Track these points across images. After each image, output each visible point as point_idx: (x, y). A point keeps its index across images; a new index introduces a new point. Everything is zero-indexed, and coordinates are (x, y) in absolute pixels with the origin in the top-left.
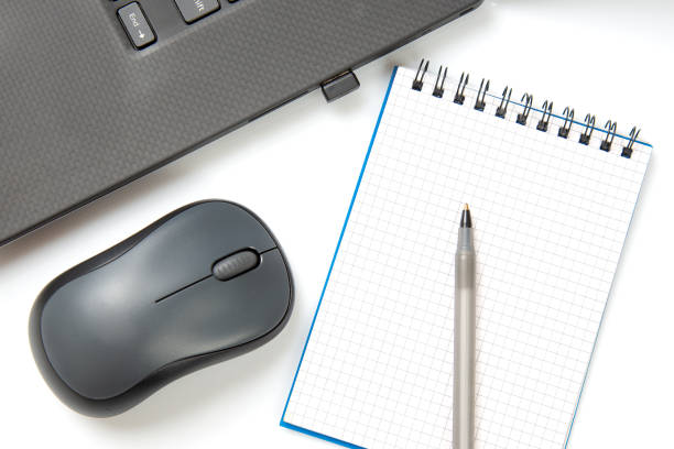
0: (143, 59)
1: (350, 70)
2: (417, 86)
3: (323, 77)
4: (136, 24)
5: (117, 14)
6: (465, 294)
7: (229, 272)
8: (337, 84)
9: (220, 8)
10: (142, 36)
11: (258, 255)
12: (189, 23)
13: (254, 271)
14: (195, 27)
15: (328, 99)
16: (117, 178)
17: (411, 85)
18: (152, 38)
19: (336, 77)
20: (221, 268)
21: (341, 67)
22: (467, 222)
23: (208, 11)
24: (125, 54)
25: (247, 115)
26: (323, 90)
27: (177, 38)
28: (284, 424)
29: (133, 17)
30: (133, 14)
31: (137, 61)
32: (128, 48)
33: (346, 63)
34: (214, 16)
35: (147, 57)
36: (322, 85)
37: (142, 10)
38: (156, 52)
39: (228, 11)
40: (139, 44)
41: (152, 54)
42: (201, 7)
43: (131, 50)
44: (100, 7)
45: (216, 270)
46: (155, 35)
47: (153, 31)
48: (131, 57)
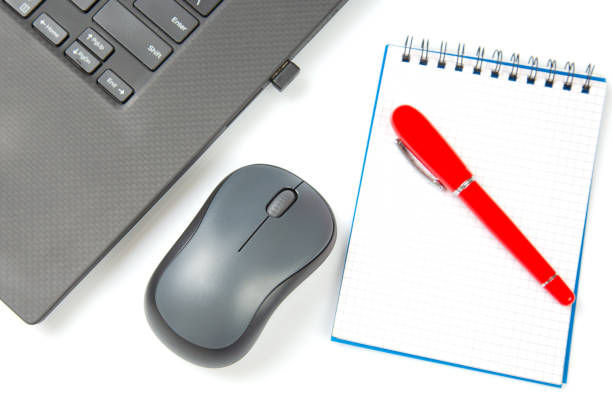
0: (129, 109)
1: (289, 61)
3: (270, 73)
4: (115, 85)
5: (98, 83)
7: (278, 212)
8: (283, 74)
9: (172, 52)
10: (122, 92)
11: (293, 191)
12: (153, 71)
13: (297, 202)
14: (160, 72)
15: (280, 88)
18: (130, 91)
19: (280, 69)
20: (274, 209)
21: (281, 61)
23: (165, 56)
24: (115, 111)
25: (223, 122)
26: (275, 84)
27: (149, 85)
29: (111, 82)
30: (109, 80)
31: (126, 113)
32: (114, 104)
33: (284, 57)
34: (171, 58)
35: (132, 107)
36: (271, 80)
37: (115, 74)
38: (138, 101)
39: (180, 51)
40: (123, 99)
41: (135, 103)
42: (159, 55)
43: (118, 105)
44: (83, 83)
45: (270, 211)
46: (132, 88)
47: (129, 86)
48: (120, 111)
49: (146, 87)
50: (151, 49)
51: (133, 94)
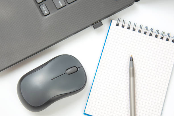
1: (100, 21)
2: (117, 25)
3: (93, 22)
4: (44, 9)
5: (40, 7)
6: (132, 78)
7: (69, 73)
8: (97, 24)
9: (66, 5)
10: (46, 12)
11: (77, 68)
12: (58, 9)
13: (77, 72)
14: (60, 10)
15: (95, 28)
16: (40, 49)
17: (116, 25)
19: (96, 22)
20: (68, 71)
21: (98, 20)
22: (132, 59)
23: (63, 6)
24: (41, 17)
26: (93, 26)
27: (55, 13)
28: (85, 114)
29: (44, 8)
30: (43, 7)
31: (45, 19)
32: (42, 15)
33: (99, 19)
34: (65, 7)
35: (47, 18)
36: (93, 25)
37: (46, 7)
38: (50, 17)
39: (68, 6)
40: (45, 15)
41: (49, 17)
42: (61, 5)
43: (43, 16)
44: (35, 5)
45: (67, 72)
46: (49, 12)
47: (49, 11)
48: (43, 18)
49: (54, 14)
50: (60, 2)
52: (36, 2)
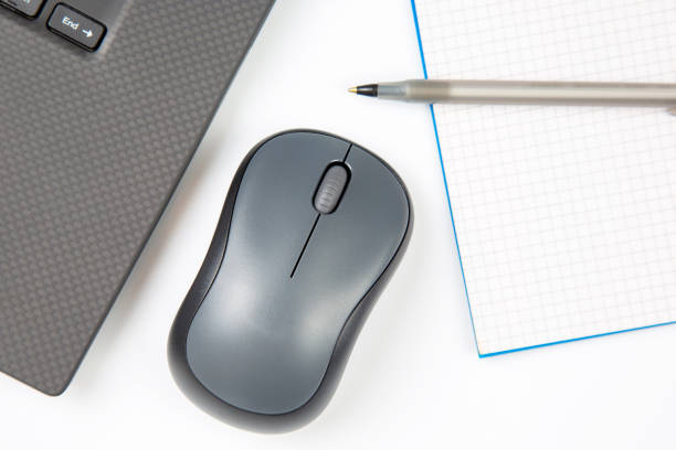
0: (106, 56)
4: (75, 26)
5: (49, 28)
10: (90, 34)
11: (343, 165)
18: (100, 30)
20: (322, 201)
24: (85, 63)
29: (69, 23)
30: (65, 20)
31: (101, 63)
32: (84, 56)
35: (109, 51)
37: (72, 8)
38: (114, 41)
40: (93, 45)
41: (112, 45)
43: (89, 55)
44: (29, 34)
45: (318, 206)
46: (101, 24)
47: (97, 22)
48: (94, 62)
49: (124, 13)
51: (105, 31)
52: (20, 19)
